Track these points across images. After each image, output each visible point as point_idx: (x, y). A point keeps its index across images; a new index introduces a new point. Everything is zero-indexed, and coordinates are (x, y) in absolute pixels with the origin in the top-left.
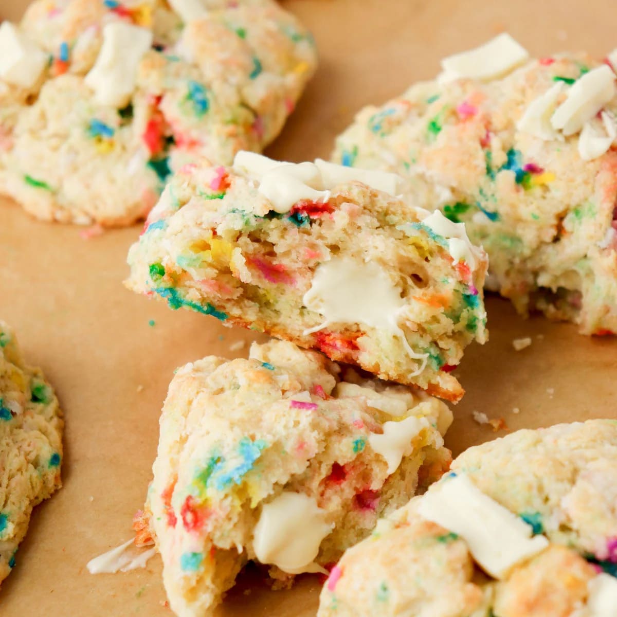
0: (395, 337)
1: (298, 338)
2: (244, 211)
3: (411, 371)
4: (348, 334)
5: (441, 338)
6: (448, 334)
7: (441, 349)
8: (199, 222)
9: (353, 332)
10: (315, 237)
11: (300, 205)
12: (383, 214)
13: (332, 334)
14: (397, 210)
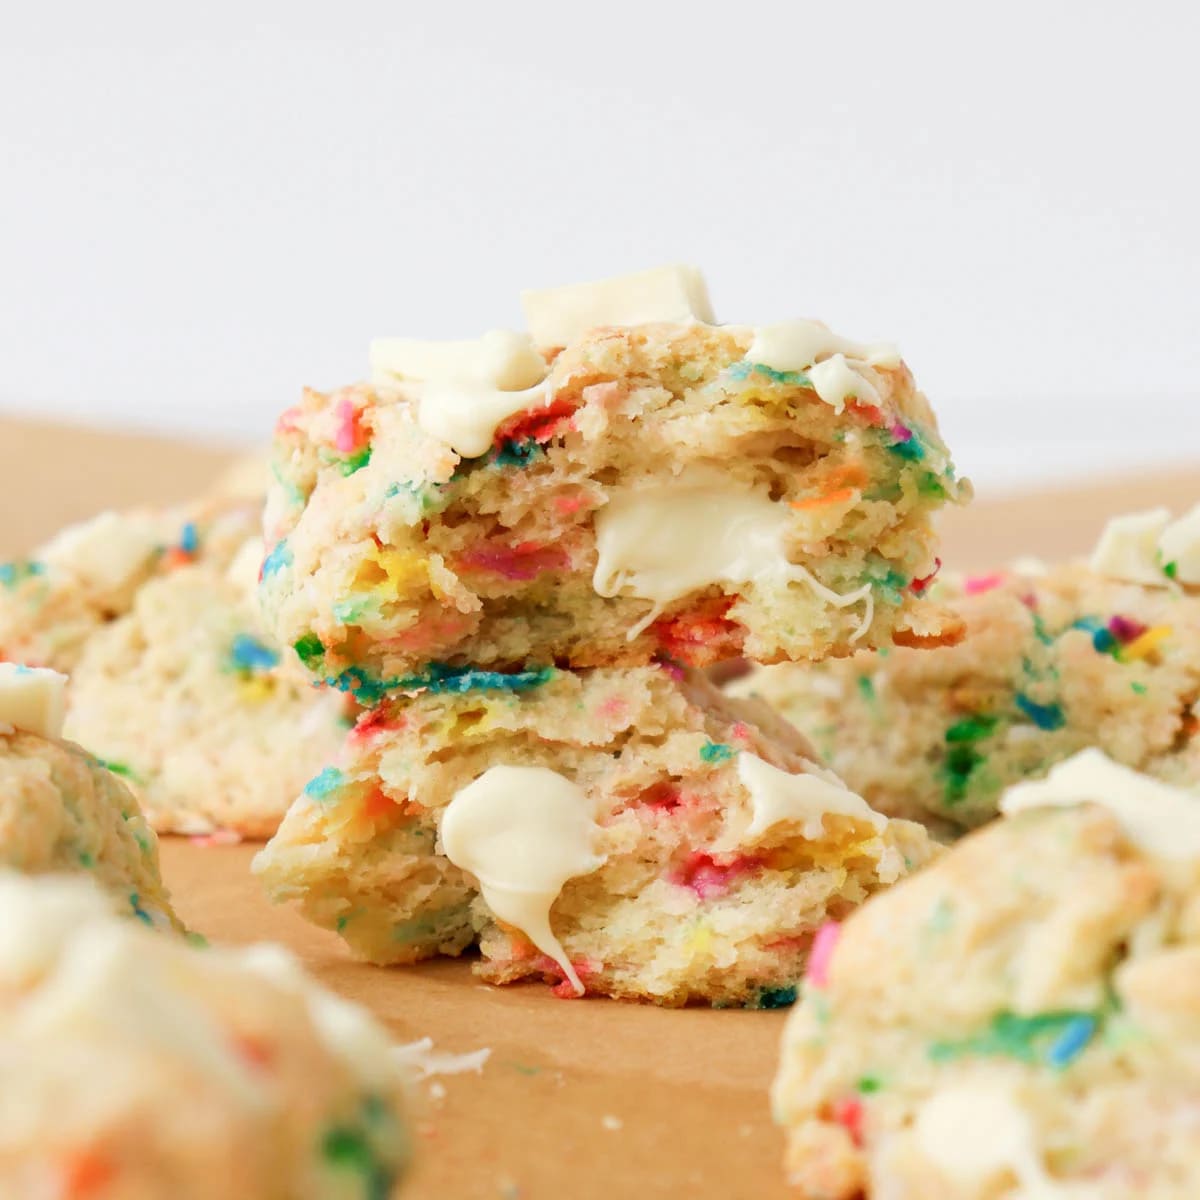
0: (792, 584)
1: (622, 650)
2: (411, 482)
3: (851, 631)
4: (708, 605)
5: (882, 539)
6: (893, 525)
7: (891, 560)
8: (342, 534)
9: (715, 598)
10: (562, 472)
11: (507, 429)
12: (671, 368)
13: (679, 618)
14: (695, 349)
